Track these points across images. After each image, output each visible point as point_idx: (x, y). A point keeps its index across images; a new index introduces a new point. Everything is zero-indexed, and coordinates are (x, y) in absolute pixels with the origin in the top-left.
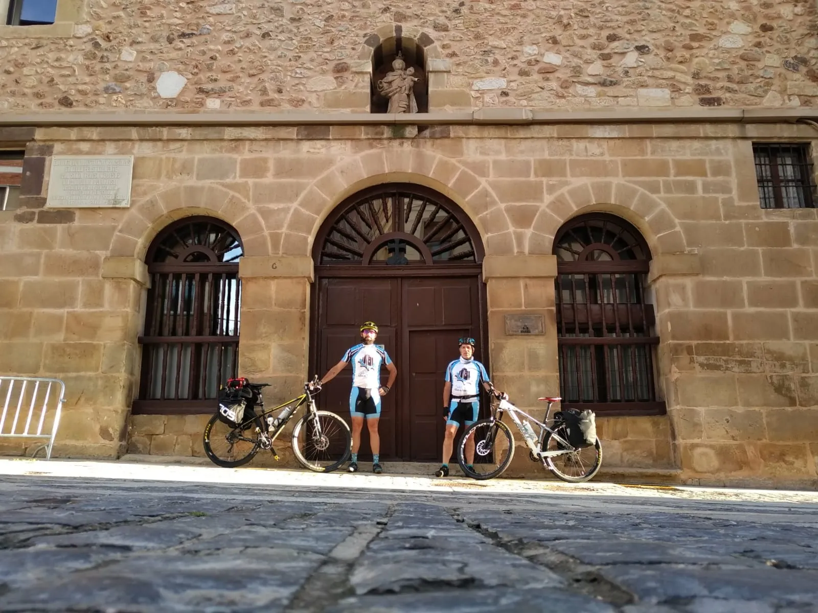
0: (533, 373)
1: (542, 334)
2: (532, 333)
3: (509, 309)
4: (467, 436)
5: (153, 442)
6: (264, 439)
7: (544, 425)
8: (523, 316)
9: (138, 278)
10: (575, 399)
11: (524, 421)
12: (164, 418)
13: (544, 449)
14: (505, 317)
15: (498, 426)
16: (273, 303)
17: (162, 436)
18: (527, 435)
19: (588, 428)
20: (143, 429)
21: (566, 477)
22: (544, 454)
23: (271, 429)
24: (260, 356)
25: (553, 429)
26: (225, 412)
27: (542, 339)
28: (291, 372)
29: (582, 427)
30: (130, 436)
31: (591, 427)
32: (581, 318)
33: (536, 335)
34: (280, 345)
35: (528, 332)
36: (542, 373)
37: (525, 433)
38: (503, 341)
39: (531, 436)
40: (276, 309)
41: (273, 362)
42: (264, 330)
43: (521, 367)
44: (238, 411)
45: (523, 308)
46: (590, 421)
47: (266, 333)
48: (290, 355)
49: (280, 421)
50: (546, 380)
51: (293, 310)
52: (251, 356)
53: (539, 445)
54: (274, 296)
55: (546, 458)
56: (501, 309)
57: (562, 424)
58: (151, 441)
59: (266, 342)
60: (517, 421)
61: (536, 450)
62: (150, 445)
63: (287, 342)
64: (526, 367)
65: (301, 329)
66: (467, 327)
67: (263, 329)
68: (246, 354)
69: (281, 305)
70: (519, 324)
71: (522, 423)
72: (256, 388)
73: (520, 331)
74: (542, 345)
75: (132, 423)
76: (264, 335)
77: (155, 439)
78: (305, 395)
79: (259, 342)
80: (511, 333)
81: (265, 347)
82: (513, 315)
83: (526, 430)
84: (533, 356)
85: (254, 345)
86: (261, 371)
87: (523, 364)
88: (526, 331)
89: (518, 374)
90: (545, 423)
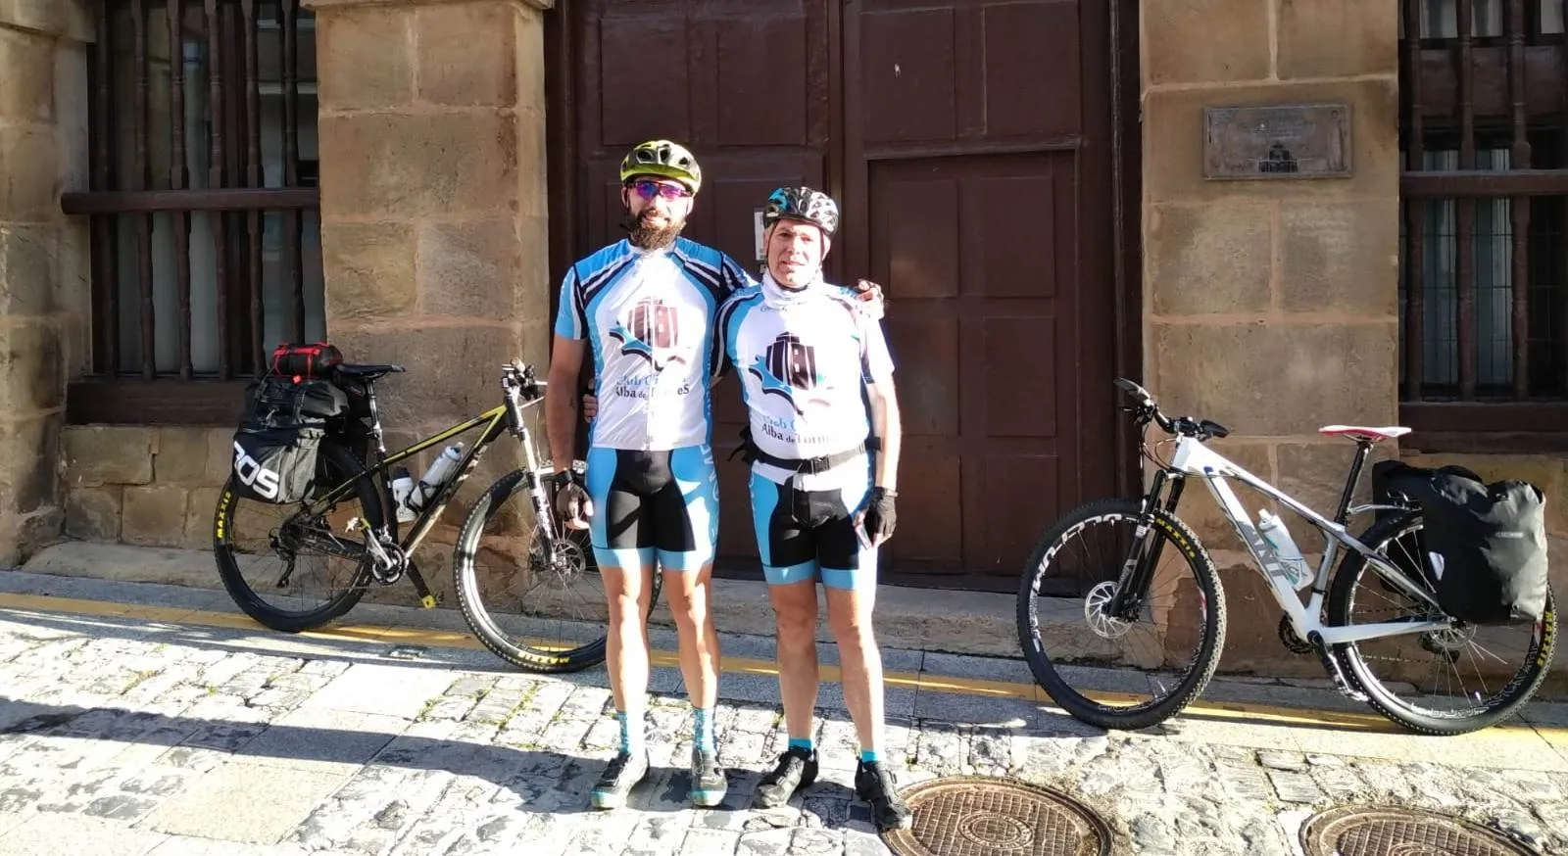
0: (1300, 318)
1: (1341, 172)
2: (1302, 172)
3: (1220, 85)
4: (1052, 551)
5: (127, 506)
6: (379, 551)
7: (1339, 528)
8: (1275, 109)
9: (21, 20)
10: (1444, 380)
11: (1263, 513)
12: (148, 435)
13: (1335, 615)
14: (1205, 113)
15: (1162, 534)
16: (414, 88)
17: (148, 490)
18: (1273, 567)
19: (1519, 562)
20: (101, 467)
21: (1416, 713)
22: (1333, 635)
23: (404, 515)
24: (385, 263)
25: (1371, 540)
26: (247, 470)
27: (1338, 192)
28: (480, 315)
29: (1496, 558)
30: (66, 485)
31: (1532, 560)
32: (1484, 97)
33: (1319, 179)
34: (440, 227)
35: (1290, 167)
36: (1333, 317)
37: (1266, 560)
38: (1192, 203)
39: (1286, 572)
40: (421, 107)
41: (425, 283)
42: (393, 180)
43: (1256, 299)
44: (288, 465)
45: (1273, 79)
46: (1531, 536)
47: (398, 187)
48: (475, 261)
49: (429, 492)
50: (1348, 341)
51: (478, 110)
52: (362, 261)
53: (1317, 600)
54: (415, 65)
55: (1340, 649)
56: (1186, 86)
57: (1407, 521)
58: (122, 501)
59: (398, 218)
60: (1239, 513)
61: (1306, 619)
62: (120, 513)
63: (461, 217)
64: (1276, 296)
65: (506, 172)
66: (1066, 144)
67: (386, 177)
68: (344, 257)
69: (439, 93)
70: (1256, 139)
71: (1256, 520)
72: (357, 380)
73: (1258, 161)
74: (1339, 213)
75: (67, 449)
76: (392, 195)
77: (130, 499)
78: (501, 410)
79: (377, 216)
80: (1222, 171)
81: (399, 234)
82: (1235, 111)
83: (1270, 546)
84: (1304, 256)
85: (365, 228)
86: (394, 311)
87: (1264, 282)
88: (1281, 164)
89: (1245, 318)
90: (1341, 519)
